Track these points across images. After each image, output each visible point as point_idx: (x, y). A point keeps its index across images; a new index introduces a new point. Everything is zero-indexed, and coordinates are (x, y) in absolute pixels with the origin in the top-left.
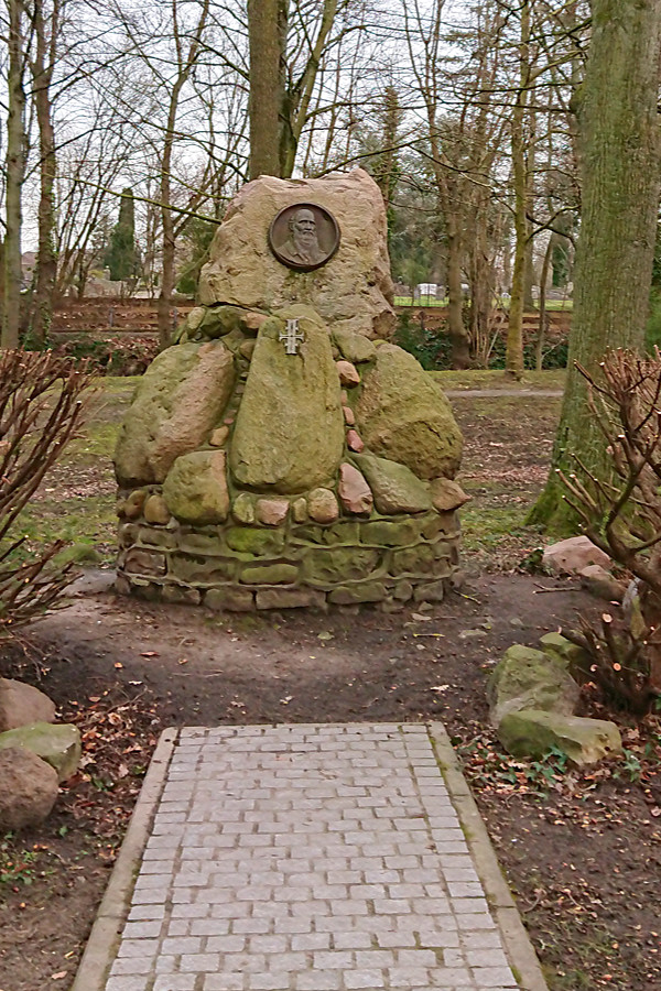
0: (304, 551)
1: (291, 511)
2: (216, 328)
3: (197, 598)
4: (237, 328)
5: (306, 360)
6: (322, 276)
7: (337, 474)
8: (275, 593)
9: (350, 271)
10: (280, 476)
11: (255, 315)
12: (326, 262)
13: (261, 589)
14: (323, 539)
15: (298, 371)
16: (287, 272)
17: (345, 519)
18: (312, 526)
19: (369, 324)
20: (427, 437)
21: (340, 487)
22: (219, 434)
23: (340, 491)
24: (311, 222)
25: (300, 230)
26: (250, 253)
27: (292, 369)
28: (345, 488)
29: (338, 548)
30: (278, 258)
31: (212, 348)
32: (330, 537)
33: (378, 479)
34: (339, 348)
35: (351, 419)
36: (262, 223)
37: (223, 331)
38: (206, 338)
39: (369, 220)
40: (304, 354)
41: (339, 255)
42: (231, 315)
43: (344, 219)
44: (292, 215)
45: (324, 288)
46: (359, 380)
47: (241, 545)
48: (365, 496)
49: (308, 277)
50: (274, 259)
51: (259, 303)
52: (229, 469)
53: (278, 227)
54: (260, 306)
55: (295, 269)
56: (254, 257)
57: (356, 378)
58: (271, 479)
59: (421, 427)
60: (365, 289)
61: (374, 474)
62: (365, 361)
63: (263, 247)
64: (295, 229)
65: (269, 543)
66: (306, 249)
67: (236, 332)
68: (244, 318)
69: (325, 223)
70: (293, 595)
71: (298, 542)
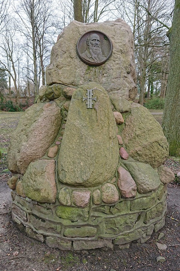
0: (100, 219)
1: (92, 198)
2: (51, 96)
3: (42, 239)
4: (62, 95)
5: (98, 111)
6: (104, 69)
7: (117, 175)
8: (84, 242)
9: (118, 66)
10: (85, 179)
11: (71, 88)
12: (105, 61)
13: (76, 240)
14: (110, 212)
15: (94, 118)
16: (86, 67)
17: (122, 200)
18: (104, 206)
19: (127, 93)
20: (158, 149)
21: (119, 183)
22: (52, 150)
23: (119, 185)
24: (98, 40)
25: (92, 45)
26: (68, 57)
27: (90, 117)
28: (122, 184)
29: (118, 216)
30: (82, 60)
31: (50, 105)
32: (114, 210)
33: (139, 176)
34: (114, 105)
35: (121, 142)
36: (73, 42)
37: (55, 97)
38: (48, 100)
39: (127, 40)
40: (97, 108)
41: (112, 58)
42: (59, 89)
43: (114, 39)
44: (88, 37)
45: (105, 75)
46: (123, 121)
47: (64, 215)
48: (133, 187)
49: (97, 69)
50: (80, 60)
51: (73, 82)
52: (57, 173)
53: (81, 43)
54: (73, 84)
55: (91, 65)
56: (69, 59)
57: (122, 120)
58: (80, 181)
59: (155, 144)
60: (126, 75)
61: (137, 173)
62: (126, 112)
63: (74, 54)
64: (90, 44)
65: (80, 215)
66: (95, 54)
67: (62, 97)
68: (65, 90)
69: (105, 42)
70: (94, 243)
71: (96, 214)
